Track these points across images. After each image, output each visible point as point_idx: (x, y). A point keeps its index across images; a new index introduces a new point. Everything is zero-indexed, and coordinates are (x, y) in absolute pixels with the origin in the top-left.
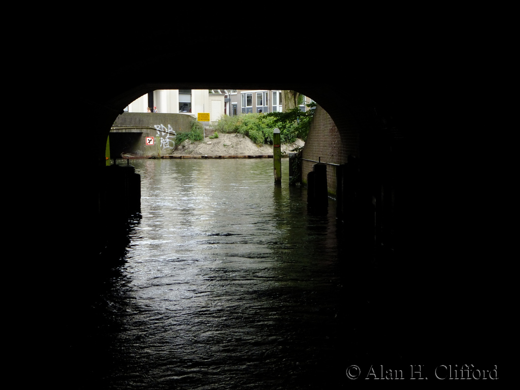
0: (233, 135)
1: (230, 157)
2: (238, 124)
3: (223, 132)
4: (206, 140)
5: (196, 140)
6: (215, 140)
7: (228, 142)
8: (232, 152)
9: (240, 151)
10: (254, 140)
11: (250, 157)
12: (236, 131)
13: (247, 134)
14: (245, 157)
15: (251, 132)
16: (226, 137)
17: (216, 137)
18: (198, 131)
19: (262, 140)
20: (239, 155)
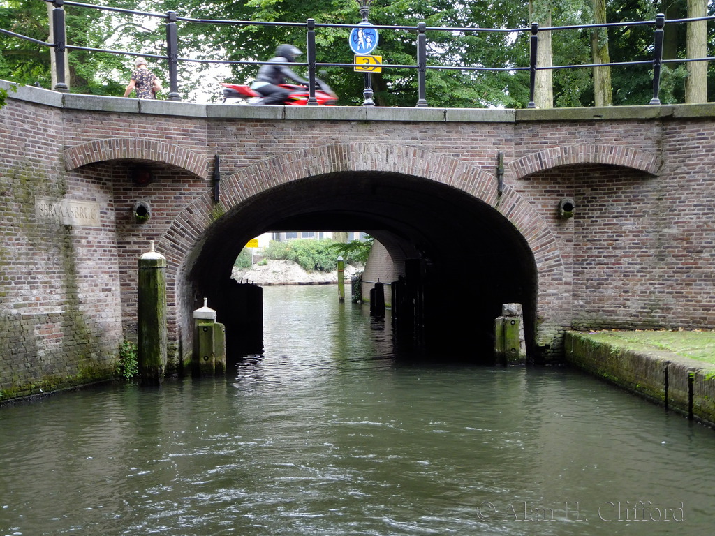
0: (282, 261)
1: (280, 284)
2: (287, 250)
3: (272, 258)
4: (255, 266)
5: (244, 267)
6: (264, 267)
7: (277, 269)
8: (282, 279)
9: (290, 278)
10: (304, 266)
11: (300, 284)
12: (285, 257)
13: (296, 260)
14: (295, 284)
15: (301, 258)
16: (274, 263)
17: (265, 264)
18: (246, 257)
19: (312, 266)
20: (289, 282)
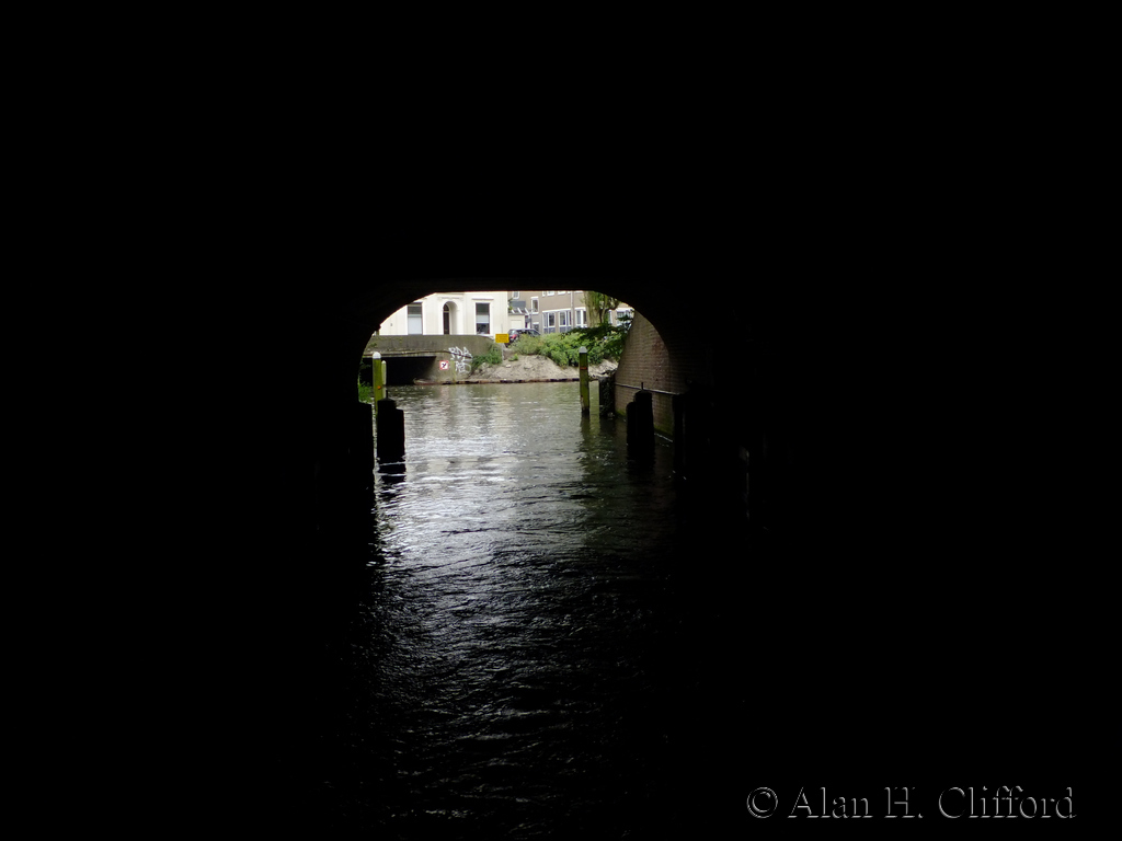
0: (534, 357)
1: (532, 381)
2: (539, 345)
3: (524, 354)
4: (505, 362)
5: (494, 363)
6: (515, 363)
7: (528, 365)
8: (534, 376)
9: (542, 374)
10: (557, 362)
11: (553, 381)
12: (537, 352)
13: (549, 355)
14: (547, 381)
15: (554, 354)
16: (526, 359)
17: (516, 360)
18: (496, 353)
19: (565, 361)
20: (541, 379)
